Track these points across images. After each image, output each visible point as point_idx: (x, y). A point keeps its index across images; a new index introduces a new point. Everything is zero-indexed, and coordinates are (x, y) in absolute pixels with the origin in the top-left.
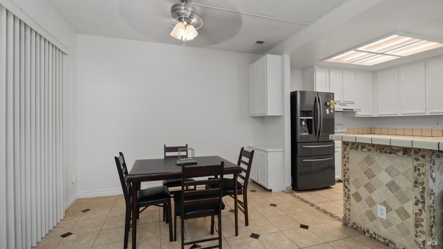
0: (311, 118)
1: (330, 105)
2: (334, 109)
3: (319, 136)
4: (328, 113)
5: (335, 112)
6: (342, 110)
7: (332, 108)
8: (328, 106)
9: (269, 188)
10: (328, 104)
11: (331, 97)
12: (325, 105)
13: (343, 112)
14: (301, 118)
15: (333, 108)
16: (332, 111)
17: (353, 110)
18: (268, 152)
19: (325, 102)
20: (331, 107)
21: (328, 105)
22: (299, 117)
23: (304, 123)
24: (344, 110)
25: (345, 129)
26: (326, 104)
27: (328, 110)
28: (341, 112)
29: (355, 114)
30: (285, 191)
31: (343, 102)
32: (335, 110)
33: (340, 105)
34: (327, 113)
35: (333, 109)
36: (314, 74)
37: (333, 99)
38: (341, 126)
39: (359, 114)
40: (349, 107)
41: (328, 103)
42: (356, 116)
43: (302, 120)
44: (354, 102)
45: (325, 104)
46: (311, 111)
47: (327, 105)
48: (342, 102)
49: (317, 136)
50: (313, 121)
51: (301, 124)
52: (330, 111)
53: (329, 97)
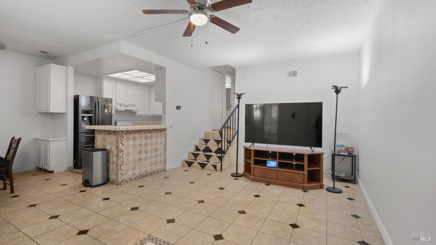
0: (92, 115)
1: (108, 106)
4: (106, 110)
5: (112, 112)
6: (124, 110)
9: (51, 170)
10: (106, 106)
11: (110, 101)
12: (104, 107)
15: (111, 108)
16: (110, 111)
17: (133, 111)
18: (50, 141)
19: (104, 105)
20: (109, 108)
22: (81, 115)
23: (85, 119)
30: (67, 170)
31: (127, 104)
33: (124, 107)
36: (103, 83)
37: (111, 103)
39: (140, 113)
40: (131, 108)
41: (106, 105)
43: (83, 117)
44: (135, 105)
46: (92, 111)
50: (93, 118)
51: (83, 120)
52: (108, 111)
53: (108, 101)
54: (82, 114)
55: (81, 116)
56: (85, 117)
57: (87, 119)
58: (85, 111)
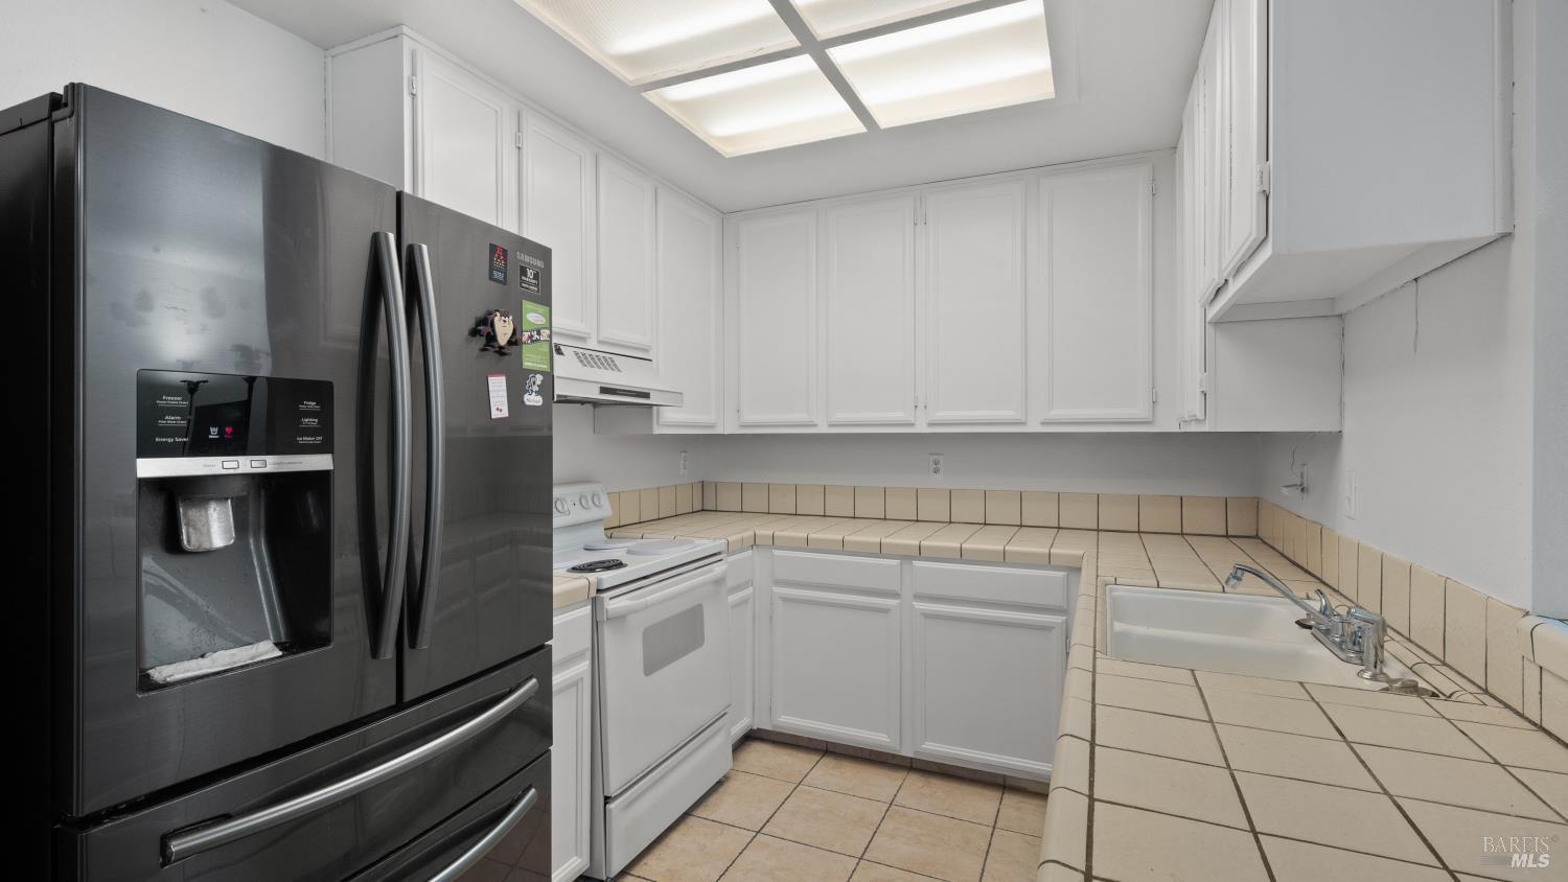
0: (320, 462)
1: (514, 341)
2: (549, 378)
3: (413, 645)
4: (505, 413)
5: (556, 407)
6: (595, 395)
7: (536, 372)
8: (501, 351)
10: (503, 330)
11: (530, 273)
12: (480, 342)
13: (595, 404)
14: (151, 468)
15: (545, 367)
16: (533, 400)
17: (646, 395)
19: (480, 313)
20: (527, 364)
21: (502, 340)
23: (214, 527)
24: (604, 390)
25: (605, 501)
26: (482, 329)
27: (498, 387)
28: (583, 402)
29: (655, 422)
31: (600, 342)
32: (560, 389)
33: (586, 358)
34: (495, 414)
35: (539, 379)
36: (407, 99)
37: (544, 299)
38: (586, 489)
39: (672, 419)
40: (627, 376)
41: (498, 321)
42: (657, 431)
44: (646, 350)
45: (474, 333)
46: (322, 391)
47: (491, 338)
48: (592, 344)
49: (388, 651)
50: (344, 498)
51: (172, 542)
52: (515, 394)
53: (513, 273)
54: (148, 449)
55: (132, 490)
56: (203, 502)
57: (241, 526)
58: (201, 399)
